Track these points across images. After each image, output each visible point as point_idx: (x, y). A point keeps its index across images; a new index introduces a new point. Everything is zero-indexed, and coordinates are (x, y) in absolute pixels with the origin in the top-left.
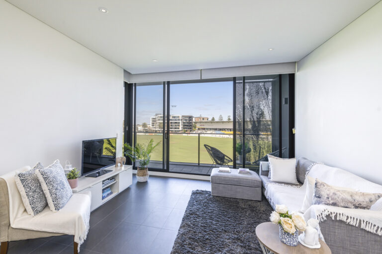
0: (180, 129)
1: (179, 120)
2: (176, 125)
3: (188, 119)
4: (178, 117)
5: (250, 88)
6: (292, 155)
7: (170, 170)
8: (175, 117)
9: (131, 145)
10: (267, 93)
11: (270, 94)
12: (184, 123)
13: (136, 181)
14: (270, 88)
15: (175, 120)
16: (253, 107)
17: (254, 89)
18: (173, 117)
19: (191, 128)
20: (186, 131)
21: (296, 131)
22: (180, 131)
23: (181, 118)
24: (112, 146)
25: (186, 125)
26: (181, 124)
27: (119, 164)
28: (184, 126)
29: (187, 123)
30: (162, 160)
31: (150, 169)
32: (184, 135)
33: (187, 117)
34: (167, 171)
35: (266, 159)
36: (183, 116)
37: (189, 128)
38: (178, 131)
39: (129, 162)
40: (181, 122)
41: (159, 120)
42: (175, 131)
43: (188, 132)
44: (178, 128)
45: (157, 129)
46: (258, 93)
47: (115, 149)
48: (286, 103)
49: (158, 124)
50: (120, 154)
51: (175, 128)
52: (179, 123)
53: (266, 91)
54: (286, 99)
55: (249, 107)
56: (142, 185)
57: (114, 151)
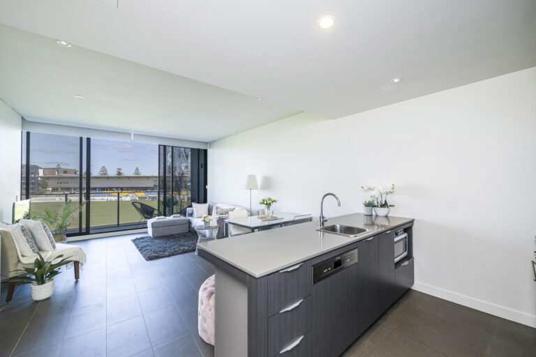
6: (205, 202)
10: (187, 157)
11: (189, 158)
14: (190, 153)
21: (208, 187)
34: (87, 233)
35: (191, 206)
46: (180, 156)
48: (202, 167)
54: (202, 165)
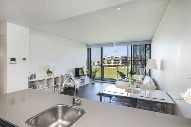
0: (120, 64)
1: (119, 59)
2: (117, 62)
3: (125, 58)
4: (119, 57)
5: (140, 48)
7: (103, 80)
8: (116, 57)
9: (89, 70)
12: (122, 61)
13: (91, 82)
15: (117, 59)
16: (141, 56)
17: (142, 48)
18: (115, 57)
19: (127, 64)
20: (124, 66)
22: (120, 65)
23: (120, 58)
24: (83, 71)
25: (123, 62)
26: (120, 61)
27: (85, 76)
28: (122, 62)
29: (124, 61)
30: (100, 77)
31: (96, 79)
32: (122, 68)
33: (124, 57)
34: (102, 80)
36: (122, 57)
37: (125, 64)
38: (119, 65)
39: (88, 76)
40: (120, 60)
41: (107, 59)
42: (117, 65)
43: (125, 66)
44: (119, 64)
45: (106, 64)
47: (84, 71)
49: (106, 61)
50: (85, 73)
51: (117, 64)
52: (119, 61)
53: (147, 49)
55: (139, 56)
56: (93, 84)
57: (83, 72)
